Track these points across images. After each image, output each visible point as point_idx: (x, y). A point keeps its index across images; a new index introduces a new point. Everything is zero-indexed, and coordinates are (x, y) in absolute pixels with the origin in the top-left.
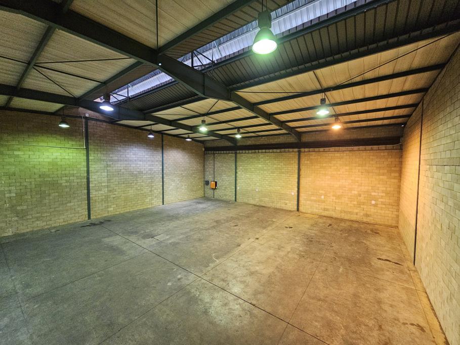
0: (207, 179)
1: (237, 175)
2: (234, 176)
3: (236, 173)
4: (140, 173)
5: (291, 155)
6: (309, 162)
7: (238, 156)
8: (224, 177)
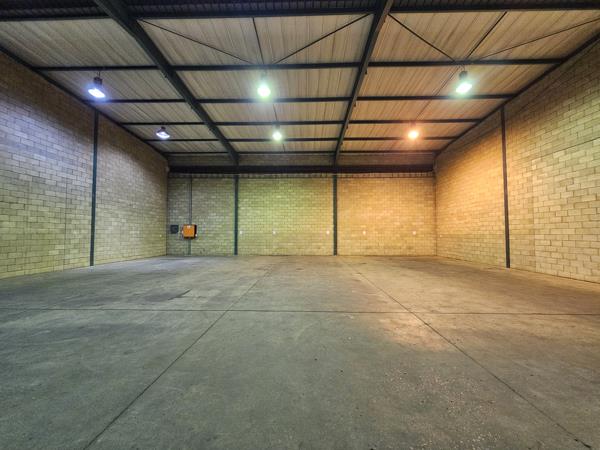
0: (173, 221)
1: (240, 212)
2: (233, 214)
3: (237, 208)
4: (38, 181)
5: (324, 181)
6: (346, 191)
7: (241, 181)
8: (213, 216)
